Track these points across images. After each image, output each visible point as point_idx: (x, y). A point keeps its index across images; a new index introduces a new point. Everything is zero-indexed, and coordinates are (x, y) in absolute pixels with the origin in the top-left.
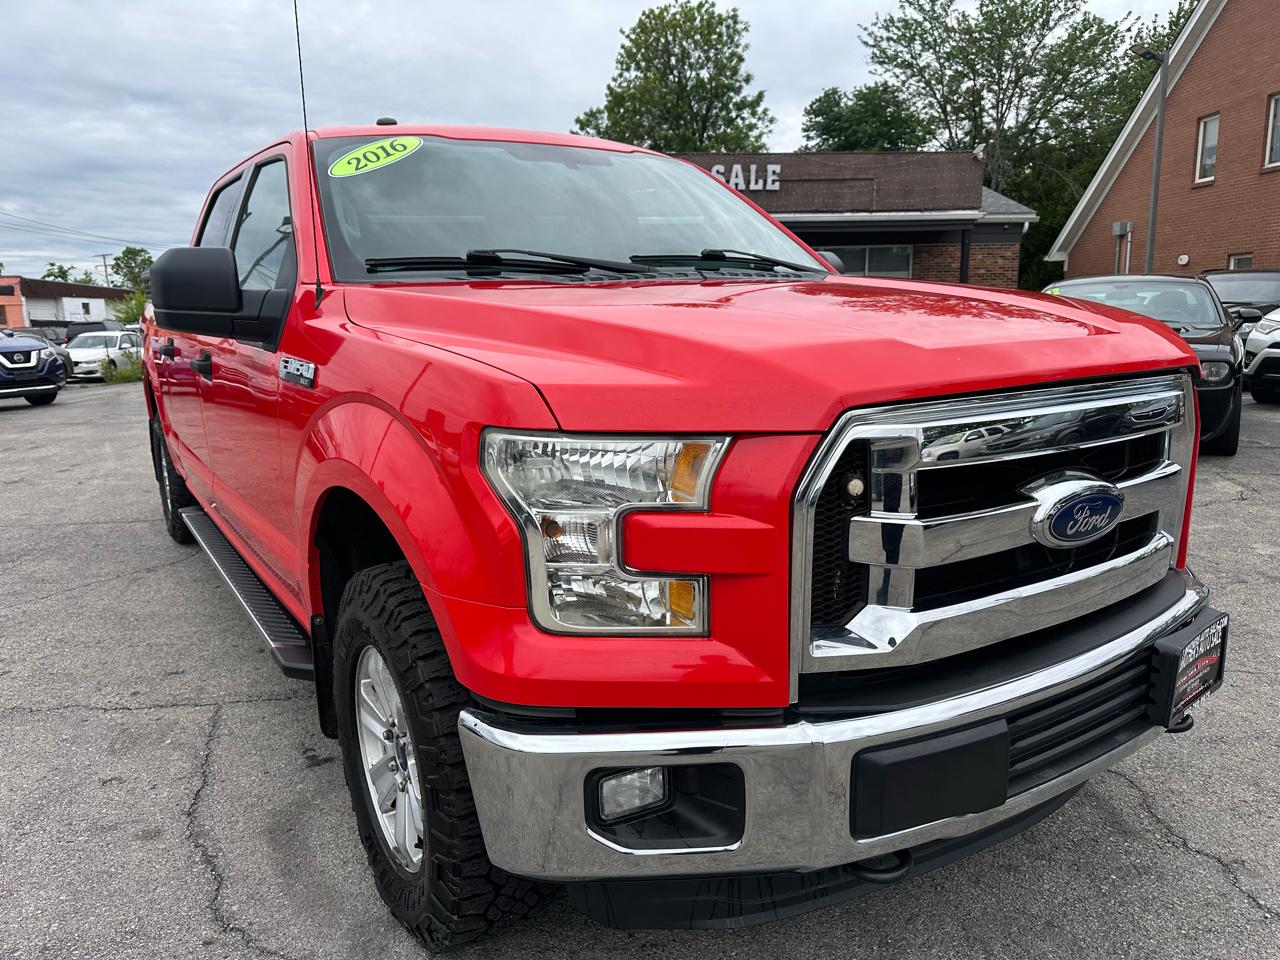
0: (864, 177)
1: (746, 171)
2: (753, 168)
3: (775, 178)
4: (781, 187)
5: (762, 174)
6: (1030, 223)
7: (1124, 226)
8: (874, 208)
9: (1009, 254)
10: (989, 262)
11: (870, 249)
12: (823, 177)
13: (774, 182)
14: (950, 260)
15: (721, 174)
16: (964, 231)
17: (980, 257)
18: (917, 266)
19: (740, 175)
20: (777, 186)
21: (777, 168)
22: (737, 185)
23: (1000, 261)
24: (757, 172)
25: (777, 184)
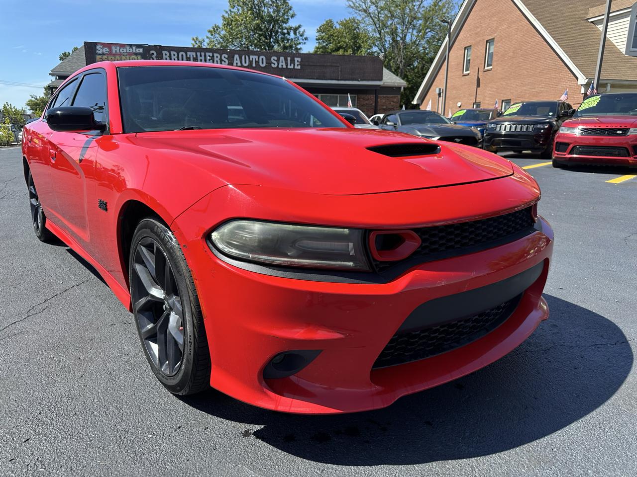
0: (335, 65)
1: (286, 60)
2: (289, 59)
3: (298, 63)
4: (301, 67)
5: (293, 61)
6: (404, 88)
7: (440, 89)
8: (340, 78)
9: (395, 100)
10: (387, 103)
11: (340, 96)
12: (318, 64)
13: (298, 65)
14: (371, 102)
15: (276, 61)
16: (376, 90)
17: (384, 101)
18: (358, 104)
19: (284, 61)
20: (299, 67)
21: (299, 59)
22: (282, 66)
23: (392, 103)
24: (291, 60)
25: (299, 66)
